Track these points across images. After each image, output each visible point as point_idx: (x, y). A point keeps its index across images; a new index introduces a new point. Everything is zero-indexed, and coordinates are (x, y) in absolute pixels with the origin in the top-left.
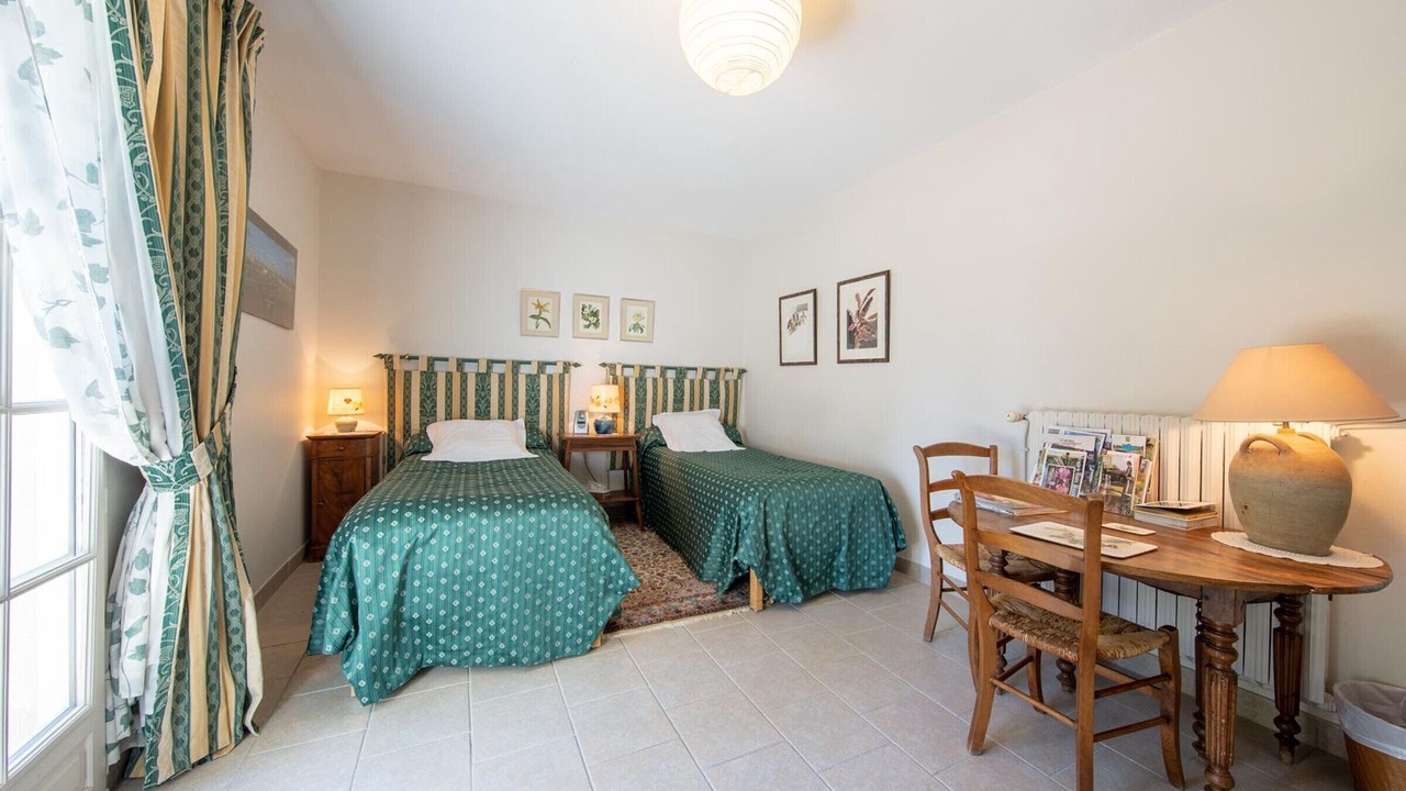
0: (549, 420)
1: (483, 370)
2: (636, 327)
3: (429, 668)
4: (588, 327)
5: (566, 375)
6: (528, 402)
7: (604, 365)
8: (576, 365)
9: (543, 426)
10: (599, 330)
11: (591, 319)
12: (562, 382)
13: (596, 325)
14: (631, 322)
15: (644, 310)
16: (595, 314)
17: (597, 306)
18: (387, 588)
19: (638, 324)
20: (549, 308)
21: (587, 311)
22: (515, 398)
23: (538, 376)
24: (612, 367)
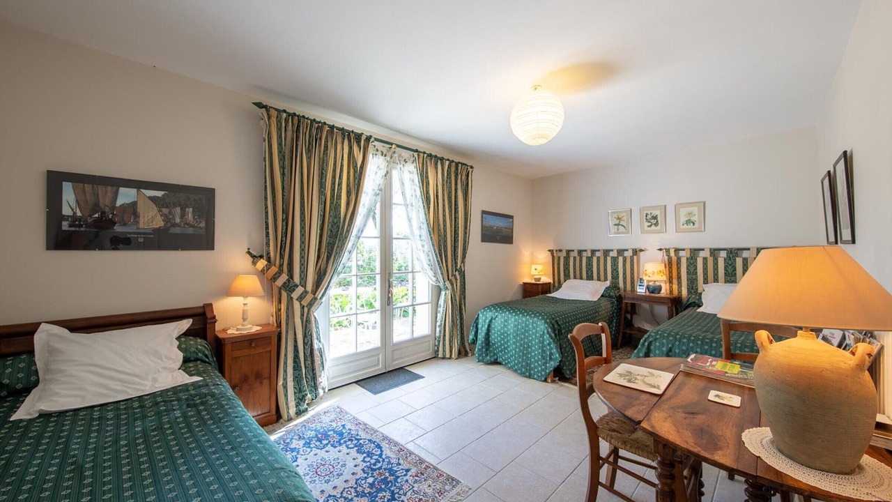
0: (625, 283)
1: (589, 255)
2: (688, 222)
3: (500, 364)
4: (650, 226)
5: (635, 257)
6: (612, 272)
7: (661, 250)
8: (641, 250)
9: (621, 285)
10: (659, 228)
11: (652, 221)
12: (632, 261)
13: (656, 224)
14: (683, 219)
15: (695, 210)
16: (655, 218)
17: (655, 213)
18: (484, 329)
19: (689, 220)
20: (625, 218)
21: (649, 216)
22: (605, 270)
23: (617, 257)
24: (668, 251)
